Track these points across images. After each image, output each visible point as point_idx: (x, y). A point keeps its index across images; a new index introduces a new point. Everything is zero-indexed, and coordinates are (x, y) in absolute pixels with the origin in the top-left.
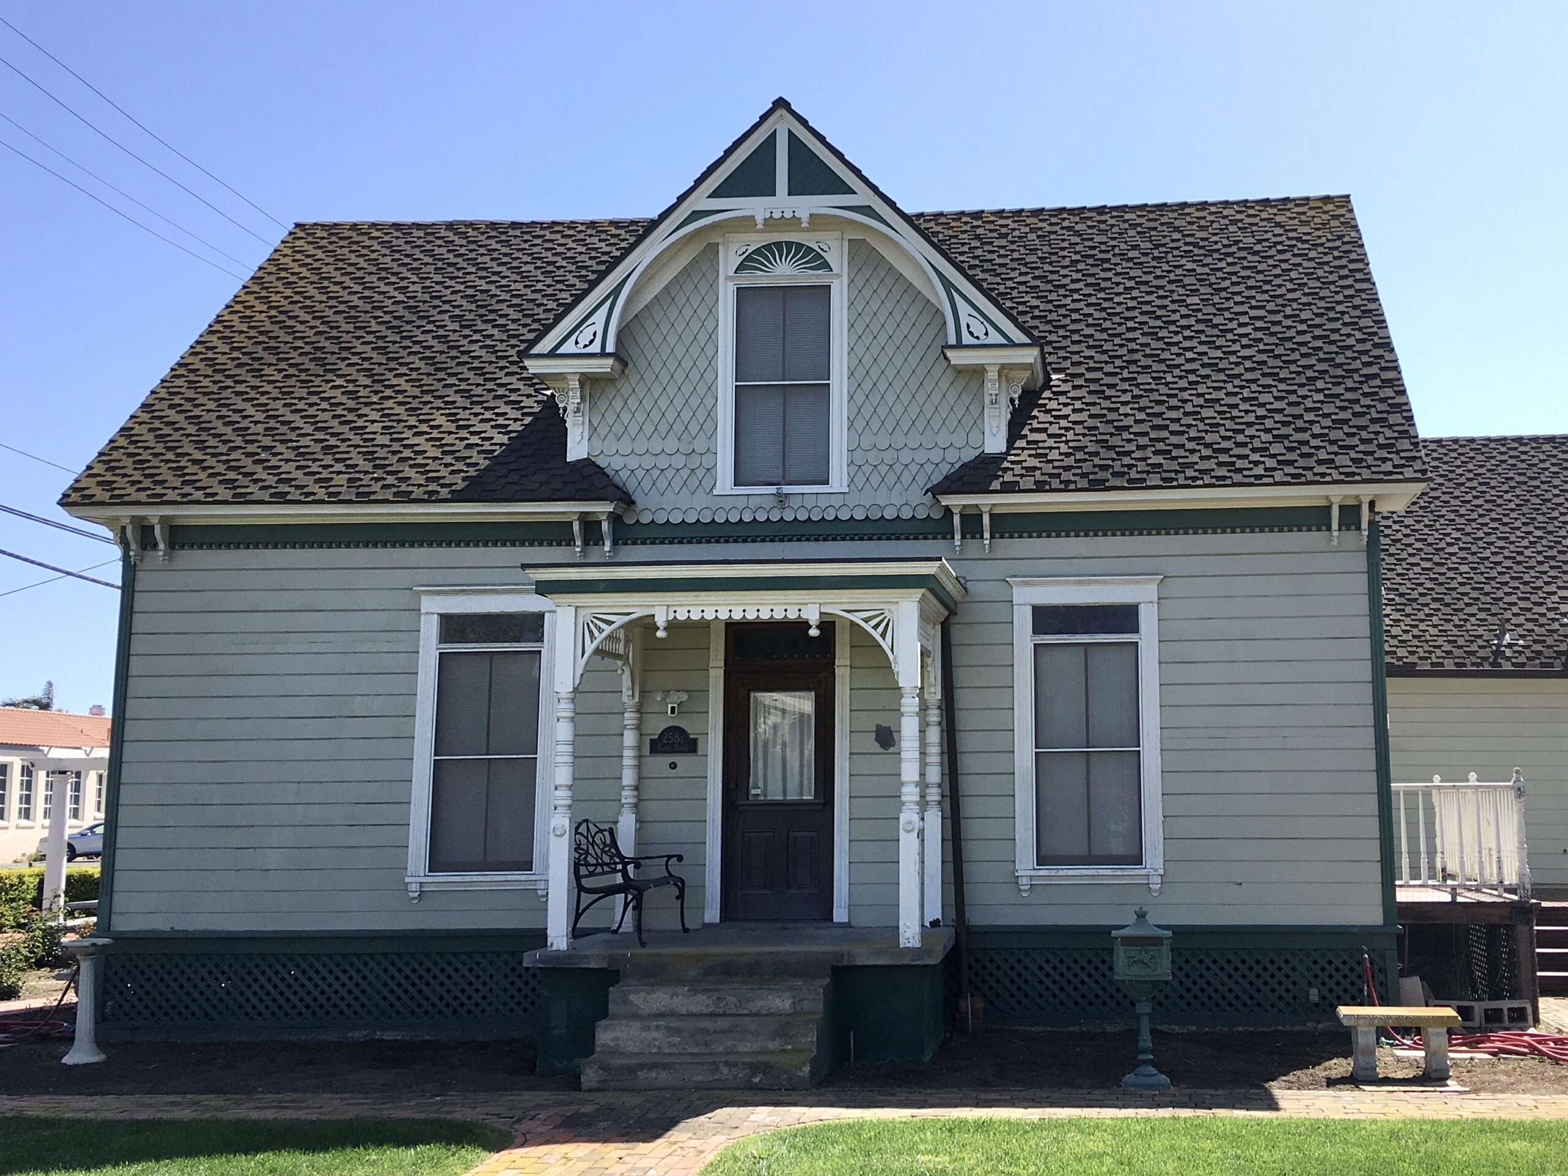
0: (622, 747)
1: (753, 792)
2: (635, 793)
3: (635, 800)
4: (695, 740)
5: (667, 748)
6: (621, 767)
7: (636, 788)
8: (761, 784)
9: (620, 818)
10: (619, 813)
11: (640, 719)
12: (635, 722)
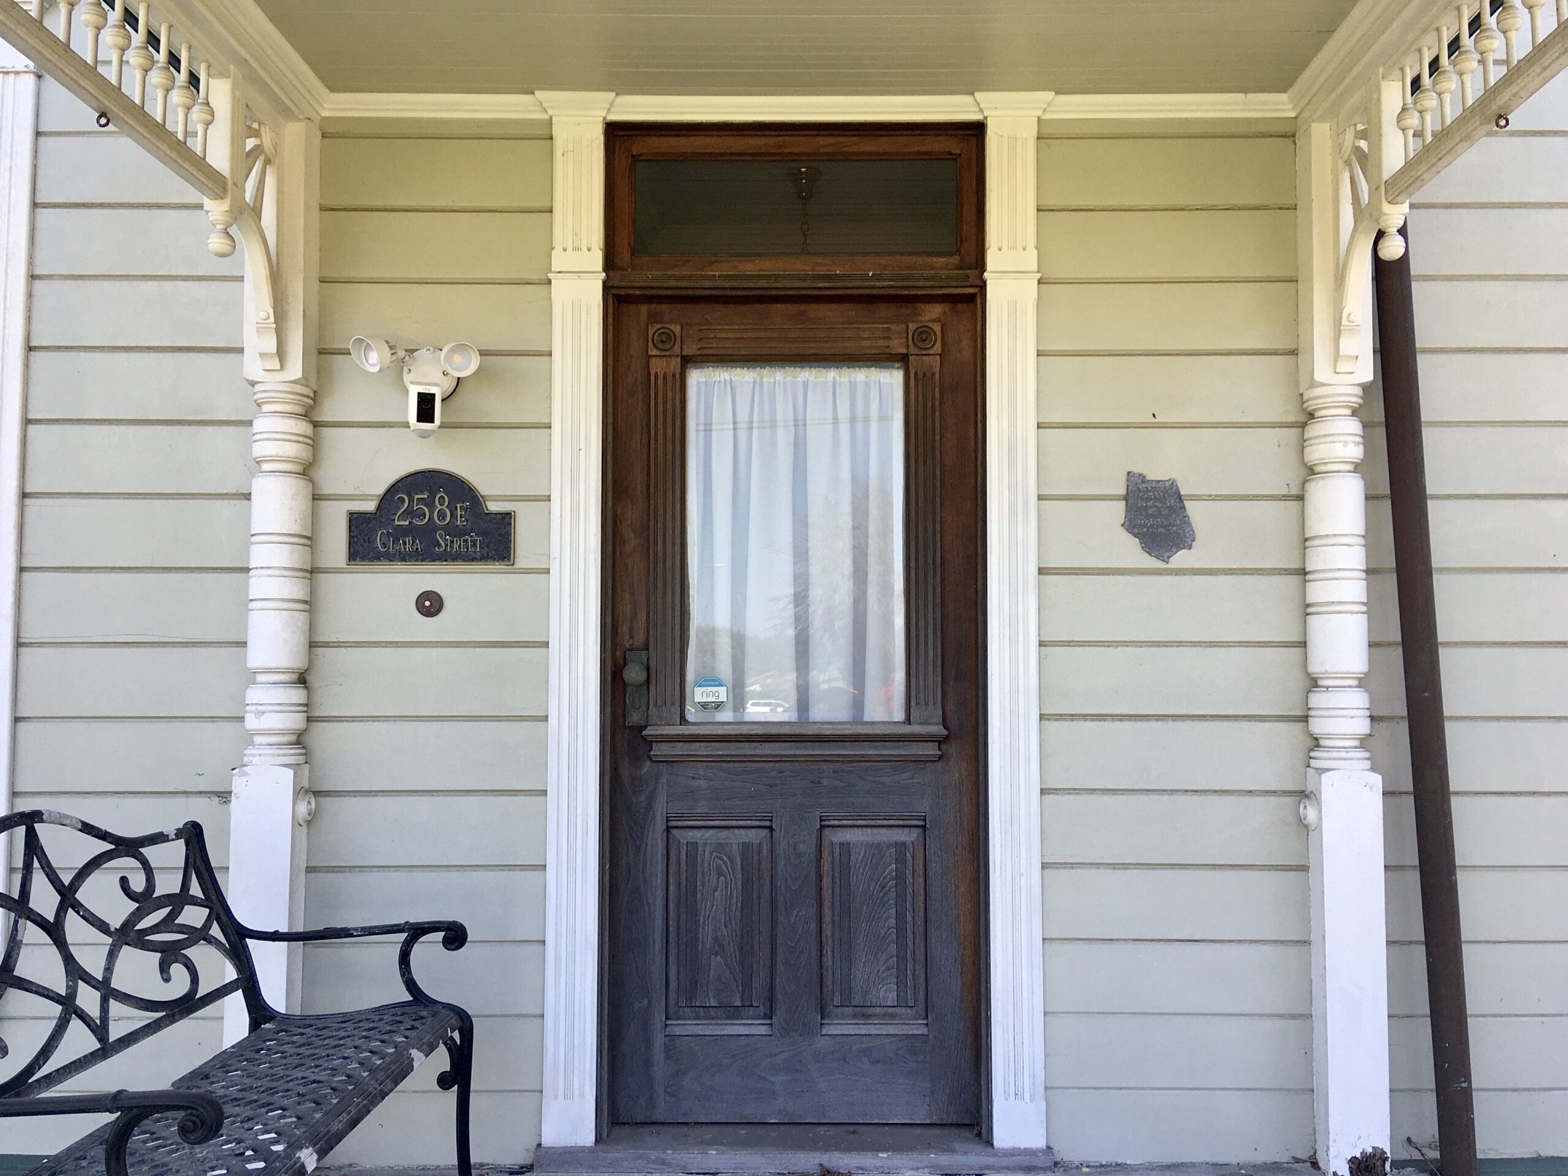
0: (248, 538)
1: (700, 695)
2: (297, 695)
3: (296, 721)
4: (506, 520)
5: (408, 544)
6: (245, 603)
7: (302, 680)
8: (724, 669)
9: (238, 785)
10: (238, 766)
11: (314, 444)
12: (291, 450)
